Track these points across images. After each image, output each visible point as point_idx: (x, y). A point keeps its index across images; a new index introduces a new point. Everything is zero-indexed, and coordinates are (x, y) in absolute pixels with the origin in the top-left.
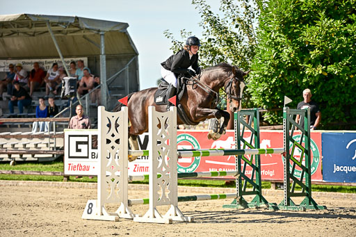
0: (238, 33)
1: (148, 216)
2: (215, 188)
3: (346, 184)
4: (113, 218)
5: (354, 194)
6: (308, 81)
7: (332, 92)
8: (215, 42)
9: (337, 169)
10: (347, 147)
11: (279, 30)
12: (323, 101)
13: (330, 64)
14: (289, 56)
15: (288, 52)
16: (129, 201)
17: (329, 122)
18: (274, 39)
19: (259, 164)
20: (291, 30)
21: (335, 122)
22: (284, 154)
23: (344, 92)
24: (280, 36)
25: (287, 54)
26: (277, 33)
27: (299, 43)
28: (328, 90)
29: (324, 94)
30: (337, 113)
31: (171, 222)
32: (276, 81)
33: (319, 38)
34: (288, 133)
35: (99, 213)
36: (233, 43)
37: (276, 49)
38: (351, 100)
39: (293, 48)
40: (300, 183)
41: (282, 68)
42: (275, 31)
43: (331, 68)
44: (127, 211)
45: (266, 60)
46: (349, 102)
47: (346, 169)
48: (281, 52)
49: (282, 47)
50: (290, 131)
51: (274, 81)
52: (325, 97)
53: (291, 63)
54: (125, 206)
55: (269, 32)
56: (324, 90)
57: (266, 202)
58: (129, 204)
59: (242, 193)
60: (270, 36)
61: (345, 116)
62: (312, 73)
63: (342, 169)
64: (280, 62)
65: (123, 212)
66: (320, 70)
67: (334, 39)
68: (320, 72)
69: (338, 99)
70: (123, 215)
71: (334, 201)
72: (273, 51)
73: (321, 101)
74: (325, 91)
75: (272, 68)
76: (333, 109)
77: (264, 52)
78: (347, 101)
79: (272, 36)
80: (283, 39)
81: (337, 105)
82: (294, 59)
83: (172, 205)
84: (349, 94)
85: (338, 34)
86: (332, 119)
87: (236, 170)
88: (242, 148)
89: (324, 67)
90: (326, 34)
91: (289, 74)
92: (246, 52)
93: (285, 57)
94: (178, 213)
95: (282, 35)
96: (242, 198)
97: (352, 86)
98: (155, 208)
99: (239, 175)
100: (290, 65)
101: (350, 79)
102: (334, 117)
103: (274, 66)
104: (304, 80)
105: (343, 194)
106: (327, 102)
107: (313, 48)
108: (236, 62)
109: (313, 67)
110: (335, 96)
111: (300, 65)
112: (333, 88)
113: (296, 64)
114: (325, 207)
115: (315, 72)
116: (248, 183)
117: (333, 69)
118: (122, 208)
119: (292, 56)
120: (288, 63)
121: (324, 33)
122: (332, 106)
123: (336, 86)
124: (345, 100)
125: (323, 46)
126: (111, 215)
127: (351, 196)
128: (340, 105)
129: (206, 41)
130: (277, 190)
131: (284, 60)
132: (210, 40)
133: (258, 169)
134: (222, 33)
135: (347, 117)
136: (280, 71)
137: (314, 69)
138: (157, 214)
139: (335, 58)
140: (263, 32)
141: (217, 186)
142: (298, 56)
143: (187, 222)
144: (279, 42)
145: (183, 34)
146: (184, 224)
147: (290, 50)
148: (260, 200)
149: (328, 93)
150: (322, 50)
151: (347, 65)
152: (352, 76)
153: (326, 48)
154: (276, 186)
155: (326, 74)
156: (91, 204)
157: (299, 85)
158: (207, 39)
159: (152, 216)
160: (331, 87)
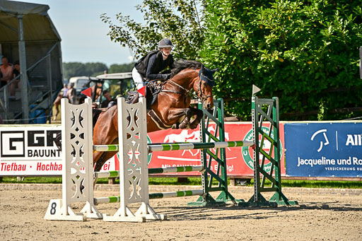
0: (181, 17)
1: (119, 215)
2: (169, 186)
3: (311, 178)
4: (80, 218)
5: (320, 189)
6: (262, 68)
7: (289, 79)
8: (158, 27)
9: (302, 162)
10: (312, 139)
11: (231, 13)
12: (278, 90)
13: (286, 50)
14: (242, 41)
15: (241, 37)
16: (95, 199)
17: (285, 112)
18: (225, 23)
19: (225, 158)
20: (244, 13)
21: (292, 113)
22: (253, 147)
23: (300, 80)
24: (232, 20)
25: (240, 39)
26: (229, 17)
27: (253, 27)
28: (284, 77)
29: (280, 82)
30: (294, 102)
31: (144, 220)
32: (228, 68)
33: (275, 22)
34: (257, 124)
35: (65, 213)
36: (177, 28)
37: (227, 34)
38: (308, 88)
39: (247, 33)
40: (270, 177)
41: (234, 55)
42: (226, 15)
43: (288, 54)
44: (93, 210)
45: (216, 46)
46: (307, 90)
47: (312, 162)
48: (233, 37)
49: (234, 31)
50: (259, 122)
51: (225, 69)
52: (281, 86)
53: (244, 48)
54: (91, 205)
55: (219, 15)
56: (279, 78)
57: (233, 199)
58: (95, 202)
59: (208, 189)
60: (221, 19)
61: (302, 106)
62: (268, 59)
63: (307, 162)
64: (232, 48)
65: (89, 211)
66: (276, 55)
67: (291, 22)
68: (277, 58)
69: (295, 87)
70: (89, 215)
71: (300, 196)
72: (225, 36)
73: (276, 90)
74: (282, 78)
75: (224, 55)
76: (290, 98)
77: (214, 37)
78: (304, 90)
79: (223, 20)
80: (236, 23)
81: (293, 94)
82: (247, 45)
83: (143, 203)
84: (307, 82)
85: (295, 17)
86: (288, 109)
87: (202, 165)
88: (207, 142)
89: (281, 53)
90: (282, 17)
91: (242, 61)
92: (193, 37)
93: (237, 42)
94: (149, 211)
95: (234, 18)
96: (208, 194)
97: (310, 73)
98: (126, 206)
99: (205, 170)
100: (243, 51)
101: (308, 66)
102: (290, 107)
103: (226, 53)
104: (259, 67)
105: (309, 189)
106: (283, 90)
107: (268, 32)
108: (181, 49)
109: (269, 53)
110: (292, 84)
111: (254, 51)
112: (290, 75)
113: (250, 50)
114: (297, 203)
115: (271, 58)
116: (214, 179)
117: (289, 55)
118: (87, 207)
119: (246, 41)
120: (241, 49)
121: (280, 16)
122: (288, 95)
123: (293, 74)
124: (302, 88)
125: (278, 30)
126: (77, 214)
127: (318, 190)
128: (297, 93)
129: (148, 25)
130: (237, 187)
131: (237, 46)
132: (152, 25)
133: (223, 164)
134: (165, 16)
135: (306, 107)
136: (232, 58)
137: (270, 55)
138: (128, 212)
139: (291, 43)
140: (212, 15)
141: (170, 184)
142: (252, 41)
143: (160, 220)
144: (230, 26)
145: (120, 18)
146: (158, 222)
147: (243, 34)
148: (227, 196)
149: (284, 81)
150: (277, 34)
151: (306, 50)
152: (310, 63)
153: (282, 32)
154: (235, 182)
155: (282, 61)
156: (55, 203)
157: (253, 73)
158: (150, 23)
159: (123, 214)
160: (288, 75)
